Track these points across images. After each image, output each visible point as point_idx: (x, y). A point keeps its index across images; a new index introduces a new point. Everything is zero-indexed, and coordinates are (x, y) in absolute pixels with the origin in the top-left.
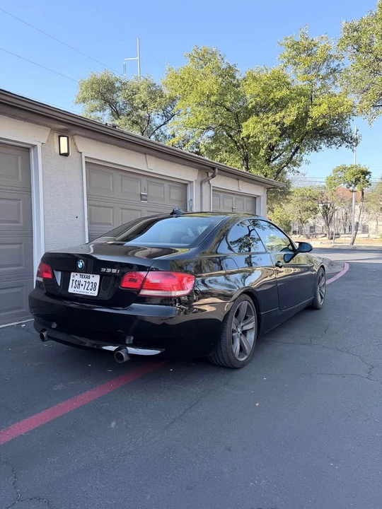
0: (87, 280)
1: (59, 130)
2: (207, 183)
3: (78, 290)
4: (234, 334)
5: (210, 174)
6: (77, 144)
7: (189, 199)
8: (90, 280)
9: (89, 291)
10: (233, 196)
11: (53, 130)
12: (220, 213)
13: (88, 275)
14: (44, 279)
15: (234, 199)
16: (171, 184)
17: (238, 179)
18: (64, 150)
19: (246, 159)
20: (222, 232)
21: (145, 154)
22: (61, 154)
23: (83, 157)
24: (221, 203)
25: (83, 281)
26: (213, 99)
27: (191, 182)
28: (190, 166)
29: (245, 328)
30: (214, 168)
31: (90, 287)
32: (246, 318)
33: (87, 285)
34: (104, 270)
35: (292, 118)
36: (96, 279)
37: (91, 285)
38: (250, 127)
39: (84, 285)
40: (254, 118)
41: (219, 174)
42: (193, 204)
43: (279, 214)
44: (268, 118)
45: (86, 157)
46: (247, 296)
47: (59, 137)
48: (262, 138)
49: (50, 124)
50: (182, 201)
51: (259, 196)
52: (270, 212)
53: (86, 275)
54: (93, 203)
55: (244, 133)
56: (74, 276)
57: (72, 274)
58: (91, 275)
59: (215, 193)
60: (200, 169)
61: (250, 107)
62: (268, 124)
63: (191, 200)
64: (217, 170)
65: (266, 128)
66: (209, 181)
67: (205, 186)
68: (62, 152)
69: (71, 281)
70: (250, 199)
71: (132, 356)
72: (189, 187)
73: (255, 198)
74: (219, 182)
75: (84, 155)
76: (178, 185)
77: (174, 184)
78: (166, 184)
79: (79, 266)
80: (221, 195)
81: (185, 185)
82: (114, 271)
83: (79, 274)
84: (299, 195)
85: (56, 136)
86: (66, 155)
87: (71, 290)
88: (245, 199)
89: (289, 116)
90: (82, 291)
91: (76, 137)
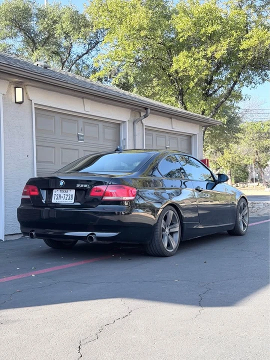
0: (66, 194)
1: (15, 82)
2: (140, 122)
3: (59, 200)
4: (163, 233)
5: (143, 114)
6: (29, 93)
7: (122, 138)
8: (68, 194)
9: (68, 201)
10: (166, 135)
11: (11, 83)
12: (152, 150)
13: (66, 190)
14: (31, 196)
15: (167, 138)
16: (104, 124)
17: (171, 118)
18: (19, 99)
19: (181, 93)
20: (152, 165)
21: (83, 98)
22: (16, 103)
23: (33, 104)
24: (154, 141)
25: (62, 194)
26: (143, 33)
27: (124, 122)
28: (123, 107)
29: (172, 230)
30: (146, 109)
31: (68, 198)
32: (172, 224)
33: (66, 197)
34: (78, 186)
35: (222, 52)
36: (72, 192)
37: (69, 196)
38: (181, 62)
39: (64, 197)
40: (185, 53)
41: (151, 113)
42: (126, 143)
43: (230, 156)
44: (198, 53)
45: (35, 104)
46: (172, 207)
47: (15, 88)
48: (192, 72)
49: (9, 79)
50: (115, 141)
51: (194, 135)
52: (219, 153)
53: (65, 190)
54: (40, 144)
55: (175, 66)
56: (56, 192)
57: (54, 191)
58: (69, 190)
59: (148, 132)
60: (132, 110)
61: (181, 40)
62: (199, 59)
63: (125, 139)
64: (149, 111)
65: (196, 62)
66: (141, 120)
67: (138, 126)
68: (17, 101)
69: (54, 195)
70: (186, 138)
71: (99, 238)
72: (122, 126)
73: (190, 137)
74: (152, 121)
75: (33, 102)
76: (111, 125)
77: (107, 125)
78: (101, 124)
79: (61, 184)
80: (154, 133)
81: (118, 125)
82: (86, 186)
83: (59, 190)
84: (255, 131)
85: (13, 86)
86: (20, 103)
87: (54, 201)
88: (179, 137)
89: (220, 50)
90: (62, 201)
91: (27, 87)
